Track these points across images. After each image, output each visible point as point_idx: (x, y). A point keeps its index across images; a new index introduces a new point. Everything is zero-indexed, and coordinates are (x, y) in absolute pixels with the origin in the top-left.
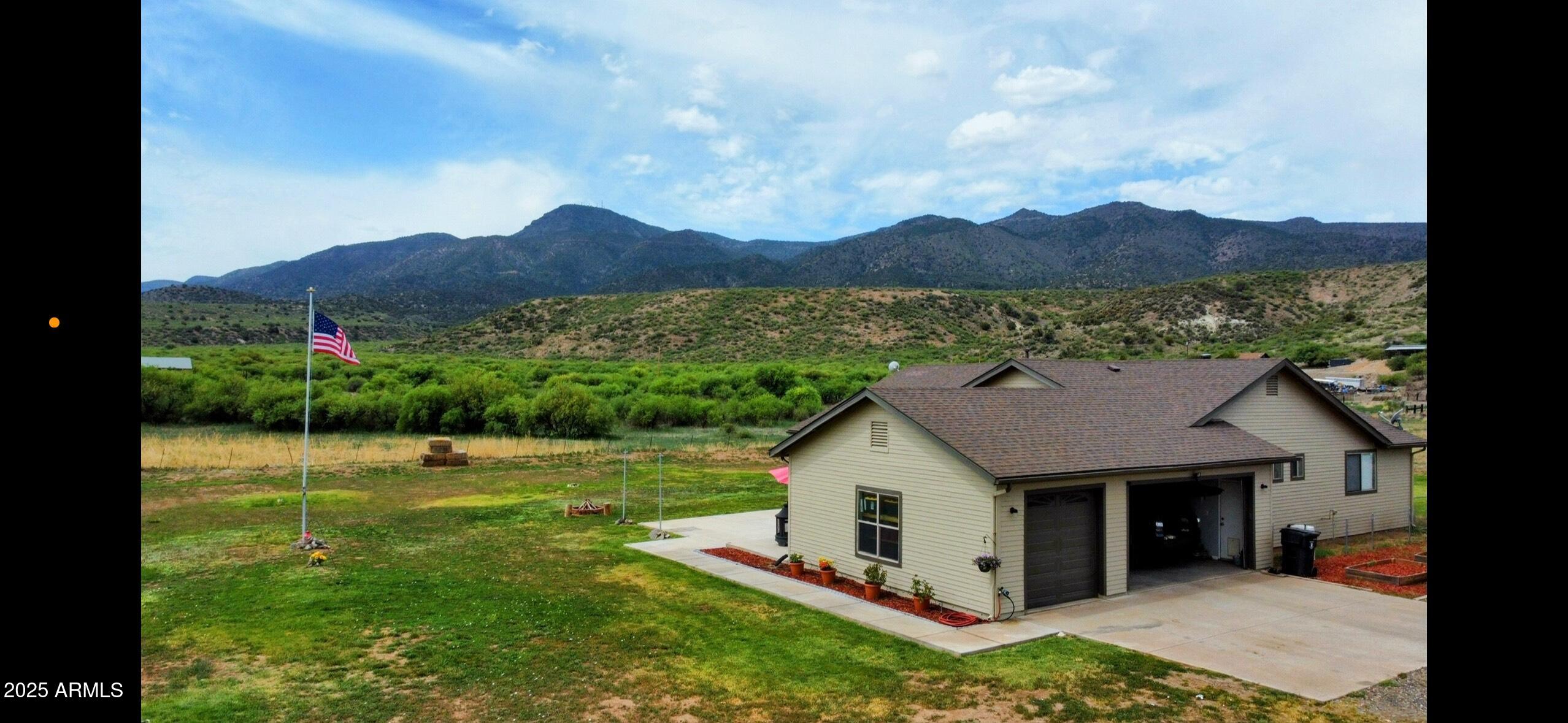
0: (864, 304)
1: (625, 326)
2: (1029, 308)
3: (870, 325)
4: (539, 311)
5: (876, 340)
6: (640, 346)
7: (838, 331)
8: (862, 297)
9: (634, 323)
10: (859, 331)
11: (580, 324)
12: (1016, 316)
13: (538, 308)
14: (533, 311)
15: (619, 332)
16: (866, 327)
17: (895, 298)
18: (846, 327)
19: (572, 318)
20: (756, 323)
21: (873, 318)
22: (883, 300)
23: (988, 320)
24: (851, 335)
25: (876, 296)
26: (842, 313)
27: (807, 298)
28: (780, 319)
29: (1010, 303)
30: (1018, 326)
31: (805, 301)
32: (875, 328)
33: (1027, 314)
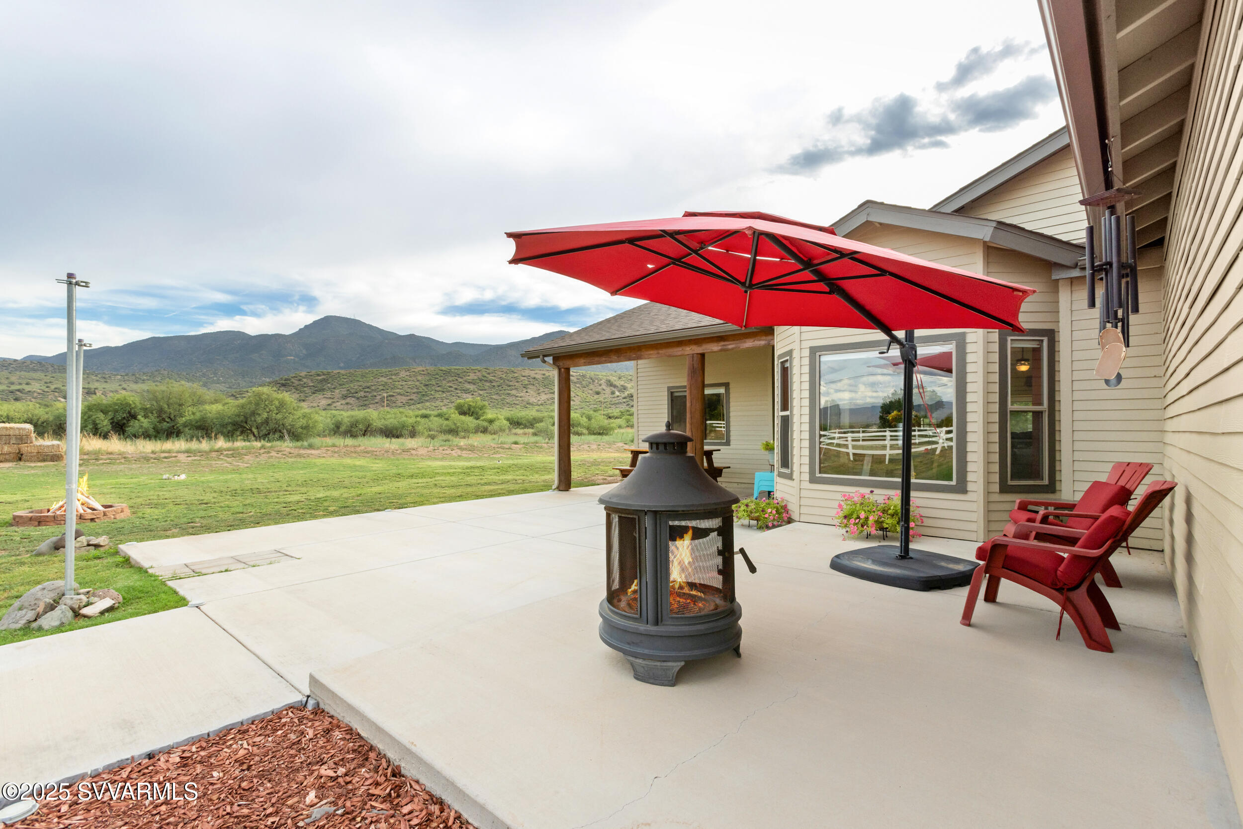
0: (525, 378)
1: (367, 390)
2: (622, 383)
3: (529, 390)
4: (305, 380)
5: (533, 400)
6: (377, 403)
7: (509, 394)
8: (524, 374)
9: (373, 388)
10: (522, 394)
11: (334, 388)
12: (615, 386)
13: (304, 378)
14: (300, 380)
15: (362, 394)
16: (527, 392)
17: (544, 375)
18: (514, 392)
19: (329, 385)
20: (456, 389)
21: (530, 387)
22: (537, 376)
23: (599, 389)
24: (517, 397)
25: (532, 374)
26: (511, 383)
27: (489, 374)
28: (471, 387)
29: (612, 380)
30: (617, 393)
31: (487, 376)
32: (532, 392)
33: (622, 386)
